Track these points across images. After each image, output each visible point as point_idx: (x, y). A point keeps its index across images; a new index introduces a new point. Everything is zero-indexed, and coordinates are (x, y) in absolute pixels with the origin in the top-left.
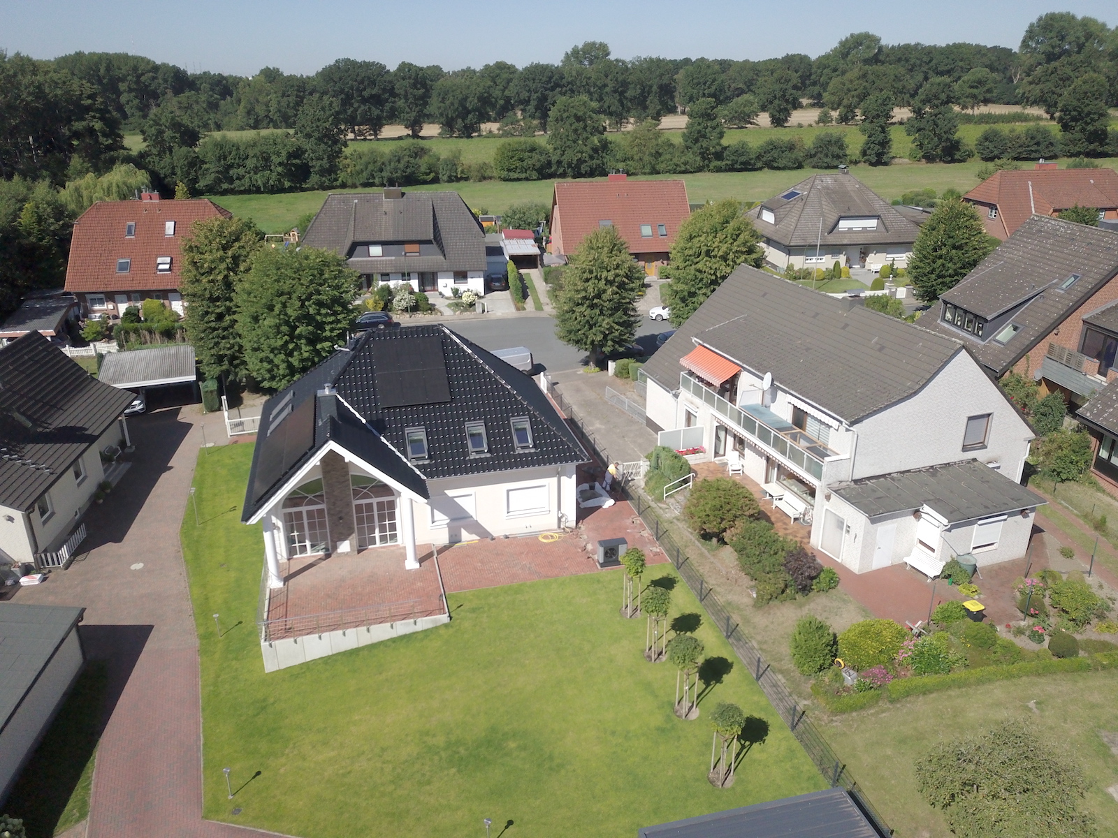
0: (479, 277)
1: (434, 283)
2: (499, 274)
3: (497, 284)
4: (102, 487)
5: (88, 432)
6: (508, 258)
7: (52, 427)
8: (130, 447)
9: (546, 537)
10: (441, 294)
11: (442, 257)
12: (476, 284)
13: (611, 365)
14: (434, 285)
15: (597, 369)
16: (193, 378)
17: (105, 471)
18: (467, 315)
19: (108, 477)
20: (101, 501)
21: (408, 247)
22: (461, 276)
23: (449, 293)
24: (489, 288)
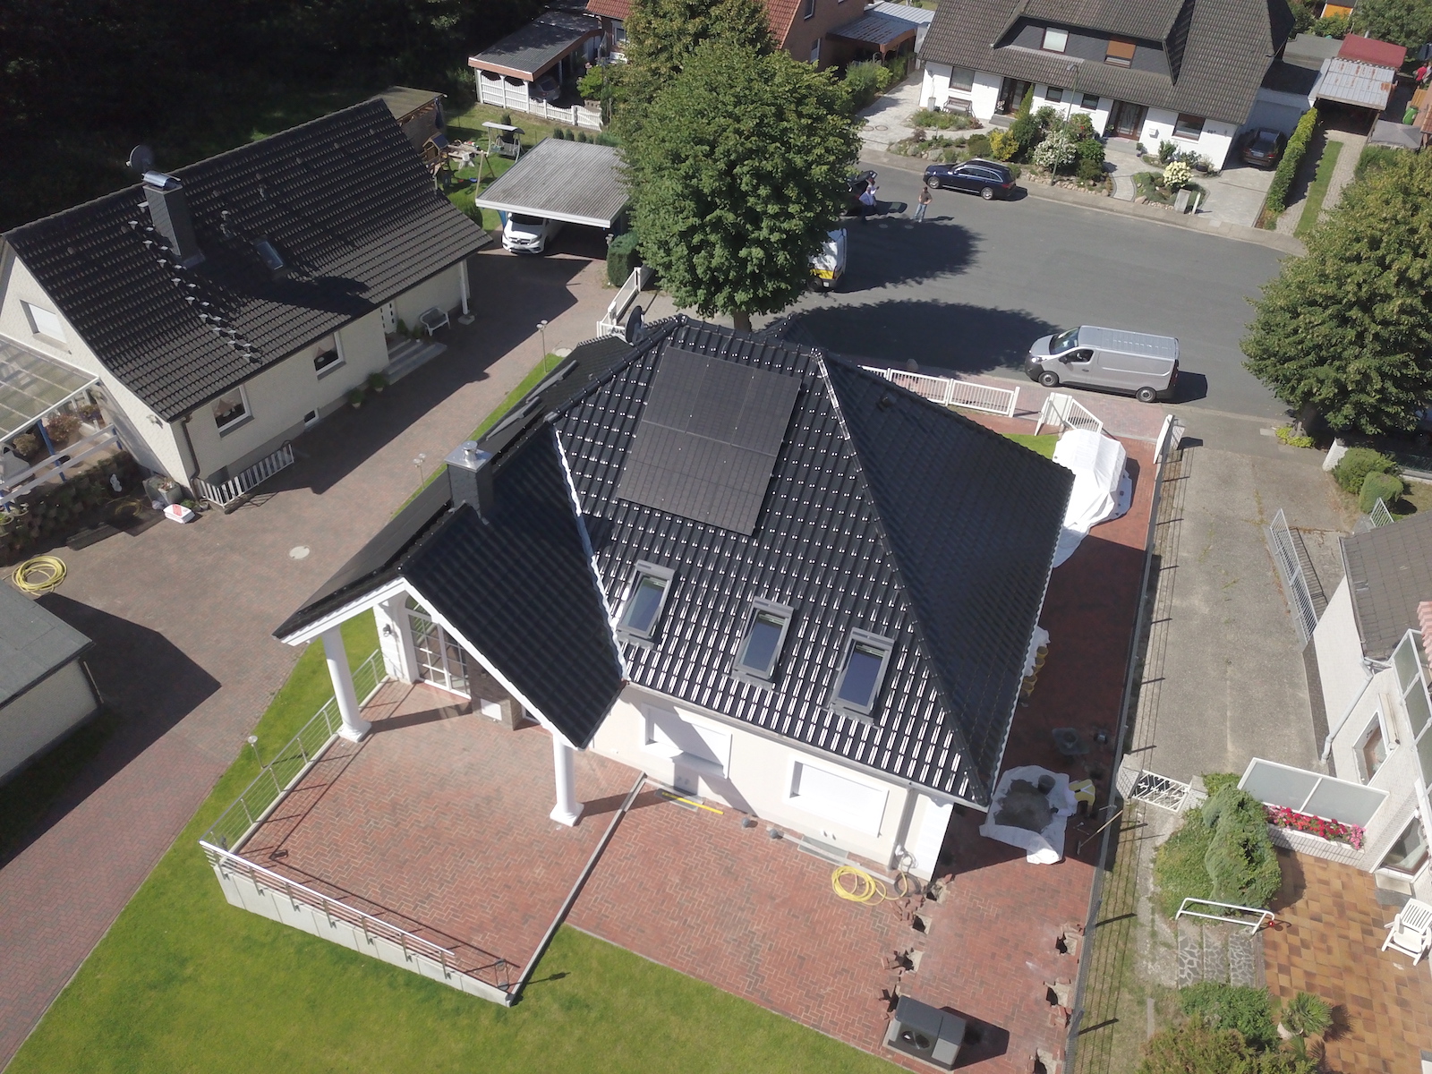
0: (1225, 134)
1: (1137, 124)
2: (1274, 131)
3: (1260, 154)
4: (374, 379)
5: (365, 296)
6: (1312, 103)
7: (316, 274)
8: (467, 317)
9: (847, 880)
10: (1140, 147)
11: (1169, 79)
12: (1213, 146)
13: (1337, 451)
14: (1136, 128)
15: (1307, 440)
16: (606, 224)
17: (391, 356)
18: (1156, 209)
19: (393, 365)
20: (357, 405)
21: (1114, 46)
22: (1191, 123)
23: (1153, 149)
24: (1236, 158)
